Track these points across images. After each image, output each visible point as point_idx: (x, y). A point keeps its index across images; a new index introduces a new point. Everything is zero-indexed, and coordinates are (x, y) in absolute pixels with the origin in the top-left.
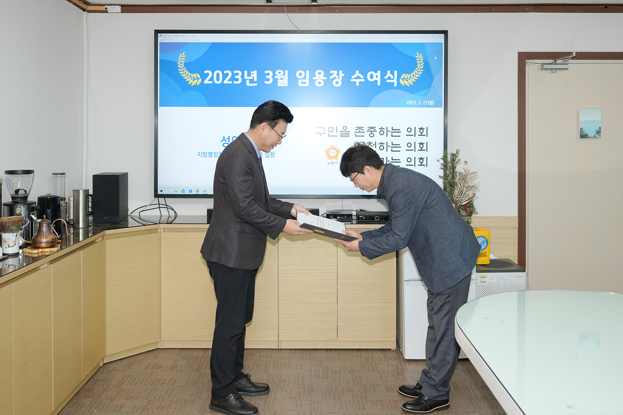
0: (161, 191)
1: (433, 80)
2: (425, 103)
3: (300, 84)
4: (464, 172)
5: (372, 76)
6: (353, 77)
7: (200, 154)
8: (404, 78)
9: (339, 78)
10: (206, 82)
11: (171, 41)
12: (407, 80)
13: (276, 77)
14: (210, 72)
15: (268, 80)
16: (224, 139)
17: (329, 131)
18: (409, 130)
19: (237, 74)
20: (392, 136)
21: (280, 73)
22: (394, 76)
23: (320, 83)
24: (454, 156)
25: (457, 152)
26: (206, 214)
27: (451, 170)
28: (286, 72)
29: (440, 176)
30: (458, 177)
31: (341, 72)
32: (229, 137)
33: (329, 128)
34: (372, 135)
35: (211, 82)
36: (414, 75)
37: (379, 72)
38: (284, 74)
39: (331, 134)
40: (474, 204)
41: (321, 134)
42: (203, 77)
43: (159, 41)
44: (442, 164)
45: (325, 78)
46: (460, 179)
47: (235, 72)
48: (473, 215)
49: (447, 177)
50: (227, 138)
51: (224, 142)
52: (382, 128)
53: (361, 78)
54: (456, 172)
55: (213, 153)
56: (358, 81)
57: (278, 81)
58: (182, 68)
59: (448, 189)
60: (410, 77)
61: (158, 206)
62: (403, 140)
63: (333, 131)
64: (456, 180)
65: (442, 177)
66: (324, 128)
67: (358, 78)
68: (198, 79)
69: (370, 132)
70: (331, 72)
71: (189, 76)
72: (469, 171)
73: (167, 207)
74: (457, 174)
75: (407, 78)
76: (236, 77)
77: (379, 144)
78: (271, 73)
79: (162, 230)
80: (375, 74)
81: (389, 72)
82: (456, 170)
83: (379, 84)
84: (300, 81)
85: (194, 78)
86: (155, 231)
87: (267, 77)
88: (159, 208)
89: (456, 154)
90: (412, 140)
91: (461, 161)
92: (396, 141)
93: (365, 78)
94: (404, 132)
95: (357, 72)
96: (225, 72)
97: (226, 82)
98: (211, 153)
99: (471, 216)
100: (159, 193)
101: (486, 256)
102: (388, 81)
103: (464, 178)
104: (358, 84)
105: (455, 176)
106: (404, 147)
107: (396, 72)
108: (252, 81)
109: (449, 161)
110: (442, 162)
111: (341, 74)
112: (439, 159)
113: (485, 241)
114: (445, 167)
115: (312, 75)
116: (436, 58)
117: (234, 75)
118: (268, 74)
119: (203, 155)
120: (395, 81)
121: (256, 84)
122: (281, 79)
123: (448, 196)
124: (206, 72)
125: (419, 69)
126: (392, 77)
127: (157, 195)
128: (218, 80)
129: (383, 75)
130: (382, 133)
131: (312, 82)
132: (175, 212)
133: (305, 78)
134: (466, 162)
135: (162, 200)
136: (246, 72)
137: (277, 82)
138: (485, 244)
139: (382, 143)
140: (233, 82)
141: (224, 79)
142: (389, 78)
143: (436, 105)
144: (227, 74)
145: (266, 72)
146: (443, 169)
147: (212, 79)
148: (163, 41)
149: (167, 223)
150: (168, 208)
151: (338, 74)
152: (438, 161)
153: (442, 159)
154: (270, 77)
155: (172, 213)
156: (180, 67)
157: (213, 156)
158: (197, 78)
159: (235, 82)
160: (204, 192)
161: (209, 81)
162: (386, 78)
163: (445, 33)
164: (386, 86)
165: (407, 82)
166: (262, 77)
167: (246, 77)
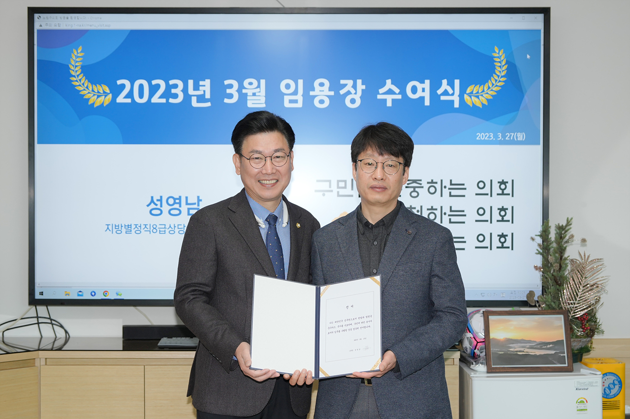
0: (42, 293)
1: (524, 96)
2: (510, 137)
3: (287, 104)
4: (579, 259)
5: (414, 90)
6: (381, 91)
7: (110, 227)
8: (472, 93)
9: (356, 93)
10: (121, 99)
11: (57, 28)
12: (478, 97)
13: (244, 91)
14: (127, 83)
15: (230, 96)
16: (152, 201)
17: (338, 187)
18: (481, 184)
19: (176, 86)
20: (451, 196)
21: (251, 84)
22: (453, 88)
23: (322, 102)
24: (562, 230)
25: (569, 223)
26: (119, 333)
27: (557, 255)
28: (263, 82)
29: (536, 268)
30: (569, 268)
31: (359, 82)
32: (161, 197)
33: (338, 181)
34: (414, 194)
35: (129, 101)
36: (489, 88)
37: (427, 82)
38: (259, 86)
39: (342, 192)
40: (598, 316)
41: (324, 192)
42: (116, 90)
43: (37, 27)
44: (539, 245)
45: (332, 93)
46: (572, 270)
47: (171, 82)
48: (596, 337)
49: (549, 267)
50: (158, 200)
51: (153, 206)
52: (432, 182)
53: (394, 93)
54: (566, 259)
55: (133, 227)
56: (389, 99)
57: (248, 98)
58: (78, 76)
59: (552, 289)
60: (483, 91)
61: (35, 321)
62: (469, 203)
63: (345, 187)
64: (566, 273)
65: (540, 268)
66: (330, 181)
67: (390, 92)
68: (106, 95)
69: (412, 189)
70: (342, 82)
71: (90, 89)
72: (589, 257)
73: (52, 322)
74: (568, 261)
75: (478, 93)
76: (173, 91)
77: (428, 209)
78: (235, 84)
79: (43, 362)
80: (419, 86)
81: (445, 82)
82: (566, 255)
83: (427, 103)
84: (287, 99)
85: (98, 92)
86: (30, 363)
87: (228, 91)
88: (38, 323)
89: (566, 226)
90: (485, 202)
91: (575, 238)
92: (457, 204)
93: (403, 92)
94: (472, 189)
95: (389, 82)
96: (154, 82)
97: (155, 99)
98: (129, 226)
99: (592, 336)
100: (38, 296)
101: (617, 408)
102: (443, 98)
103: (580, 269)
104: (389, 104)
105: (563, 266)
106: (472, 215)
107: (457, 82)
108: (201, 99)
109: (553, 239)
110: (539, 240)
111: (361, 86)
112: (534, 236)
113: (616, 382)
114: (545, 249)
115: (309, 87)
116: (528, 57)
117: (169, 87)
118: (231, 86)
119: (115, 230)
120: (456, 99)
121: (208, 104)
122: (254, 94)
123: (552, 301)
124: (119, 82)
125: (498, 76)
126: (451, 91)
127: (34, 301)
128: (141, 96)
129: (435, 86)
130: (432, 190)
131: (308, 99)
132: (66, 332)
133: (295, 93)
134: (584, 241)
135: (42, 310)
136: (191, 83)
137: (247, 100)
138: (617, 387)
139: (432, 209)
140: (167, 100)
141: (151, 95)
142: (446, 93)
143: (529, 141)
144: (158, 86)
145: (226, 82)
146: (541, 254)
147: (130, 95)
148: (44, 27)
149: (52, 350)
150: (53, 324)
151: (355, 86)
152: (533, 239)
153: (541, 236)
154: (233, 91)
155: (61, 333)
156: (73, 73)
157: (133, 231)
158: (104, 92)
159: (171, 101)
160: (117, 294)
161: (124, 98)
162: (439, 92)
163: (545, 12)
164: (440, 107)
165: (476, 99)
166: (219, 91)
167: (191, 91)
